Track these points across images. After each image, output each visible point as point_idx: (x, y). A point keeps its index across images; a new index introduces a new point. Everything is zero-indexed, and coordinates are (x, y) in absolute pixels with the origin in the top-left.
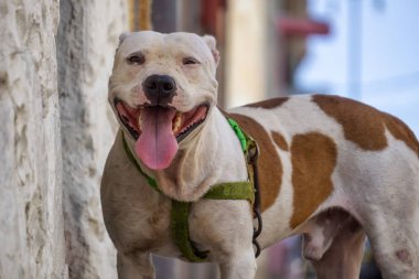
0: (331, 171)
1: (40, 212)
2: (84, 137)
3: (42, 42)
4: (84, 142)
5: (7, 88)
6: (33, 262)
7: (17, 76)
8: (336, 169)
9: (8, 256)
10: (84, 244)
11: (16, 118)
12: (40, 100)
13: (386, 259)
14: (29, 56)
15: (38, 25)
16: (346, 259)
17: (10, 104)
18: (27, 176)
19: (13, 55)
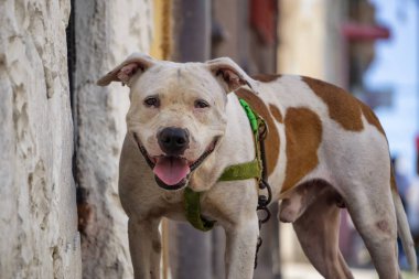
0: (317, 147)
1: (43, 183)
2: (107, 119)
3: (45, 29)
4: (108, 124)
5: (6, 69)
6: (36, 227)
7: (15, 58)
8: (322, 145)
9: (4, 220)
10: (109, 217)
11: (15, 96)
12: (43, 80)
13: (369, 230)
14: (30, 41)
15: (41, 13)
16: (326, 227)
17: (9, 83)
18: (29, 149)
19: (12, 39)
